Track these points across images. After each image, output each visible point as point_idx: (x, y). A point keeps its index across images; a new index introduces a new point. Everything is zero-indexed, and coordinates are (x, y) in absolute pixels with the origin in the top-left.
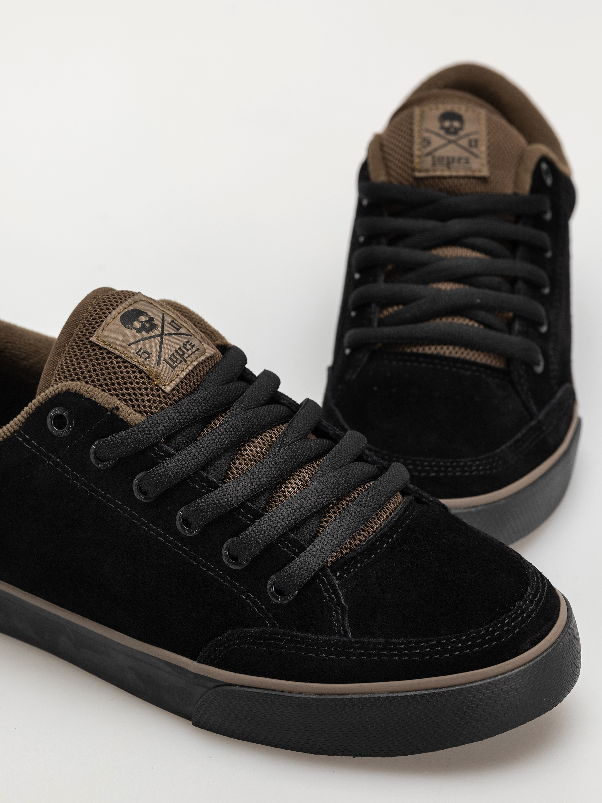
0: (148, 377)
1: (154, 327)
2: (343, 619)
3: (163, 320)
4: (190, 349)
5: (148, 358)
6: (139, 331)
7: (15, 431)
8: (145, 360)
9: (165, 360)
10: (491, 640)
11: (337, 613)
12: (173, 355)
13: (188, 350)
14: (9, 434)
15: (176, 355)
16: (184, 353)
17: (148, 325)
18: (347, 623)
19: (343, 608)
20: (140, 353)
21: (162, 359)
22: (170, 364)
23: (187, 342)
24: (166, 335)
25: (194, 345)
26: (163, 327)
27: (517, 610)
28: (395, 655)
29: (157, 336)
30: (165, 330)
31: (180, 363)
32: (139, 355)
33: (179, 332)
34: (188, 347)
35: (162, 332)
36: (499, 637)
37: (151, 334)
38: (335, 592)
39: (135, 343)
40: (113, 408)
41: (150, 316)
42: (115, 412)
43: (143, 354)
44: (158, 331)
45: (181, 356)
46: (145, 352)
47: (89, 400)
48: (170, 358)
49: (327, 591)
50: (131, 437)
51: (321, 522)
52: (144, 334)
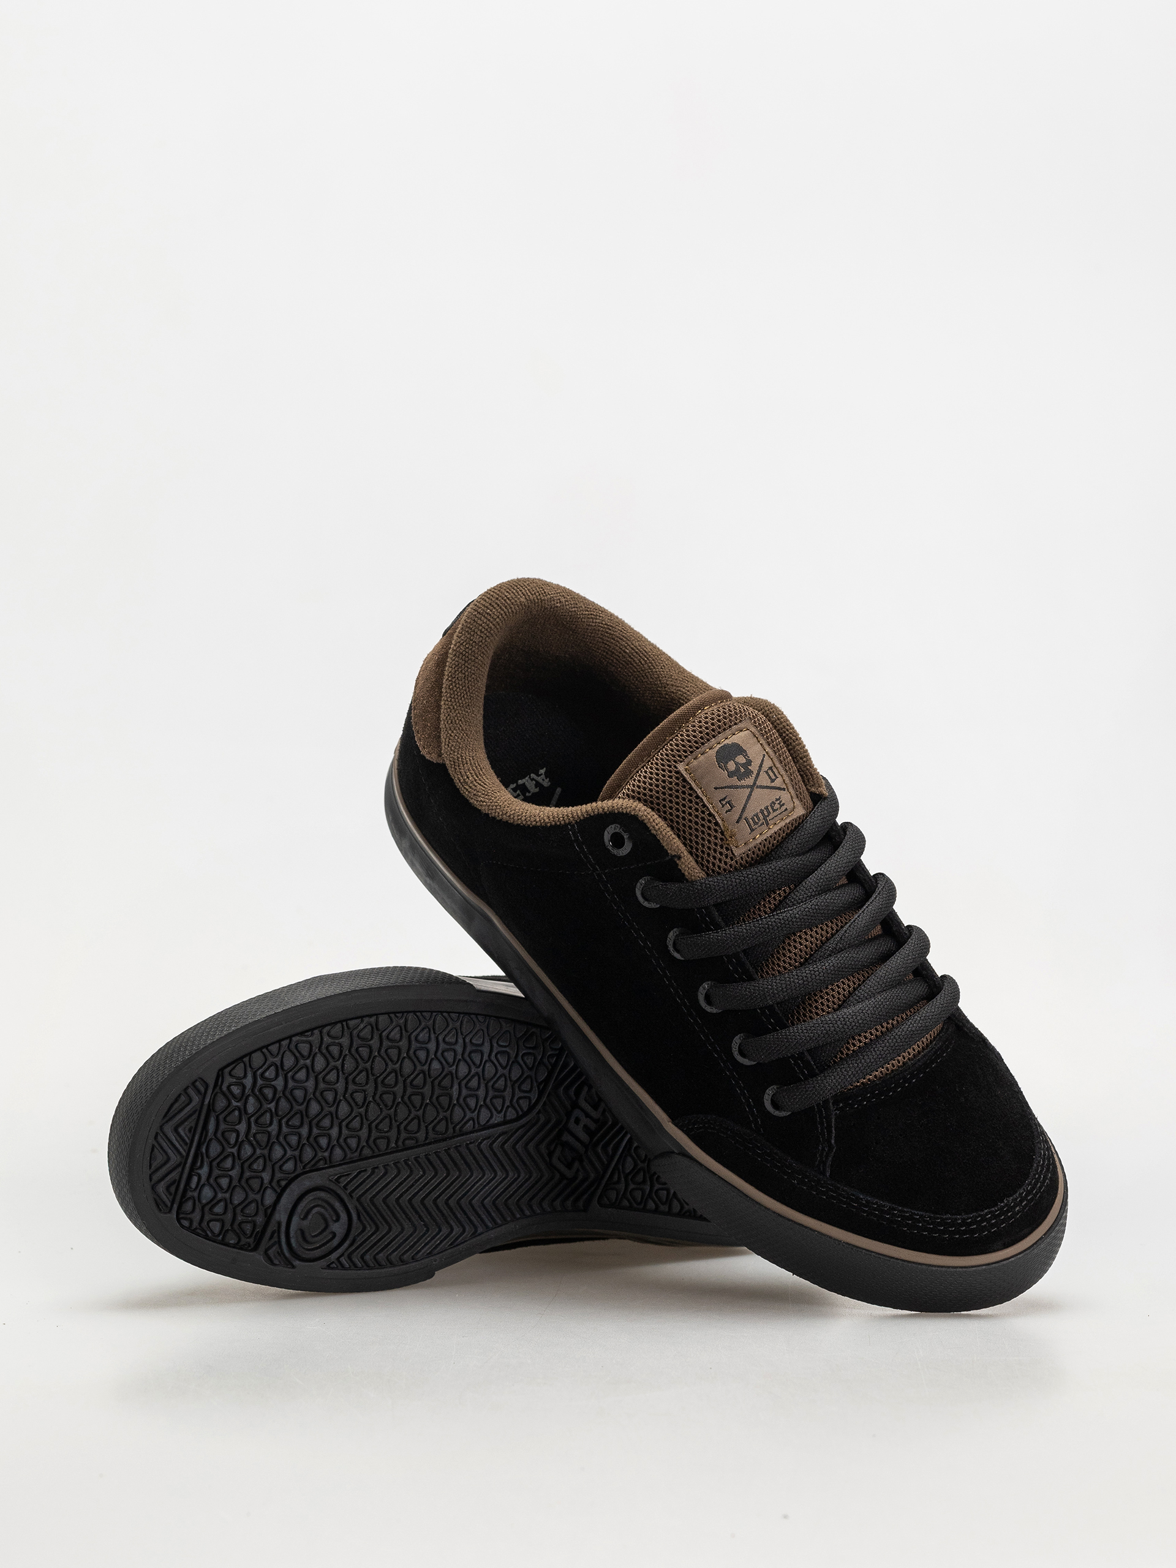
0: (722, 833)
1: (748, 773)
2: (827, 1158)
3: (761, 766)
4: (777, 810)
5: (729, 811)
6: (731, 775)
7: (570, 823)
8: (726, 812)
9: (746, 819)
10: (965, 1232)
11: (823, 1149)
12: (757, 815)
13: (774, 811)
14: (563, 822)
15: (760, 815)
16: (769, 813)
17: (743, 770)
18: (829, 1163)
19: (830, 1147)
20: (724, 803)
21: (743, 817)
22: (749, 825)
23: (777, 800)
24: (757, 787)
25: (783, 804)
26: (758, 774)
27: (1004, 1207)
28: (865, 1211)
29: (747, 787)
30: (758, 780)
31: (761, 825)
32: (722, 804)
33: (773, 784)
34: (777, 806)
35: (755, 783)
36: (973, 1231)
37: (743, 782)
38: (829, 1127)
39: (722, 788)
40: (675, 856)
41: (749, 757)
42: (676, 859)
43: (726, 804)
44: (749, 781)
45: (765, 818)
46: (729, 802)
47: (654, 836)
48: (753, 819)
49: (822, 1123)
50: (682, 895)
51: (843, 1047)
52: (734, 781)
